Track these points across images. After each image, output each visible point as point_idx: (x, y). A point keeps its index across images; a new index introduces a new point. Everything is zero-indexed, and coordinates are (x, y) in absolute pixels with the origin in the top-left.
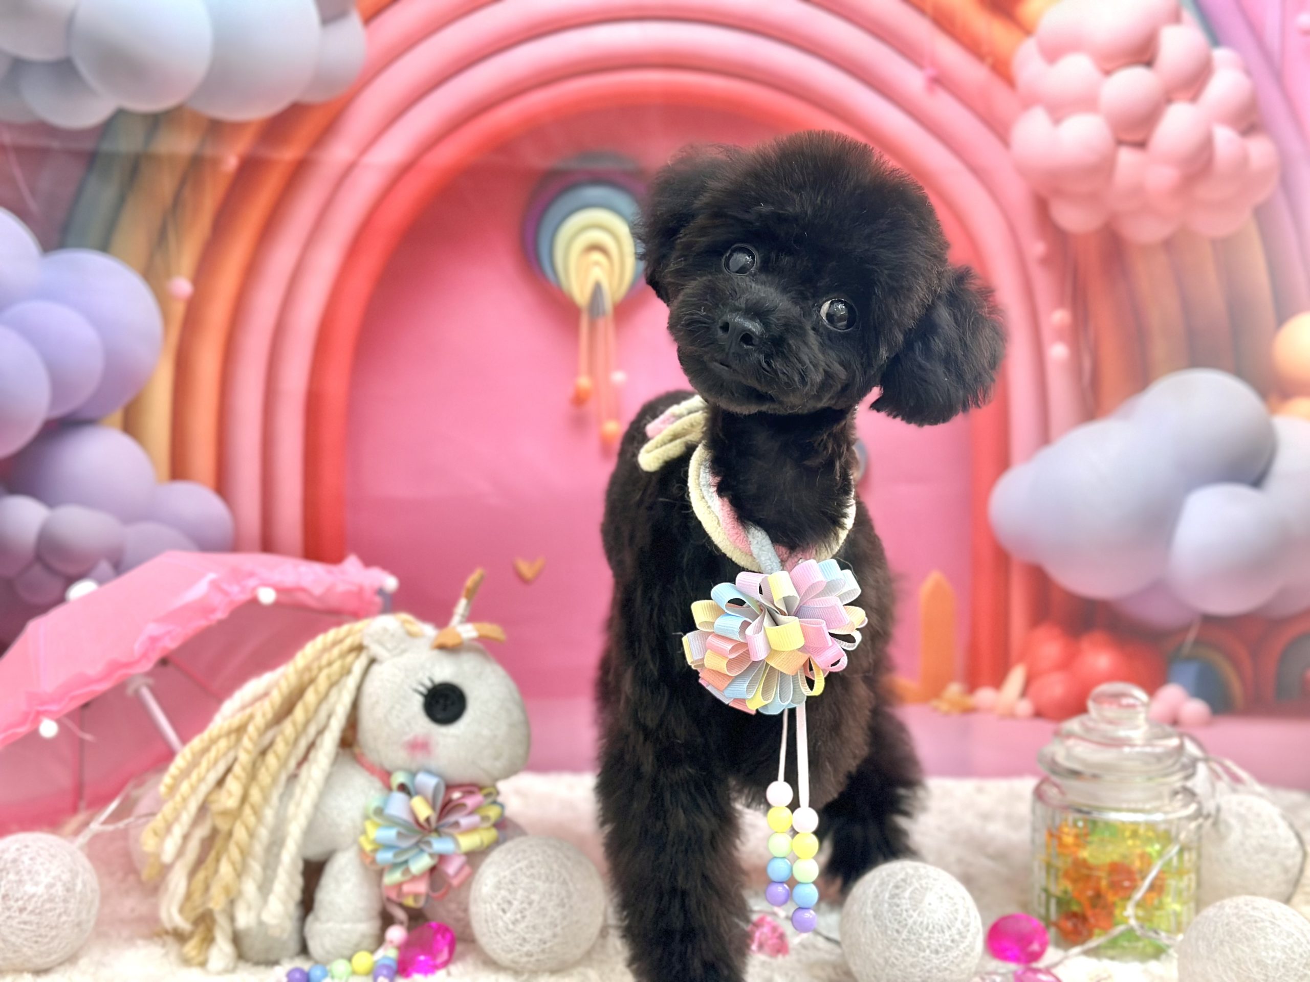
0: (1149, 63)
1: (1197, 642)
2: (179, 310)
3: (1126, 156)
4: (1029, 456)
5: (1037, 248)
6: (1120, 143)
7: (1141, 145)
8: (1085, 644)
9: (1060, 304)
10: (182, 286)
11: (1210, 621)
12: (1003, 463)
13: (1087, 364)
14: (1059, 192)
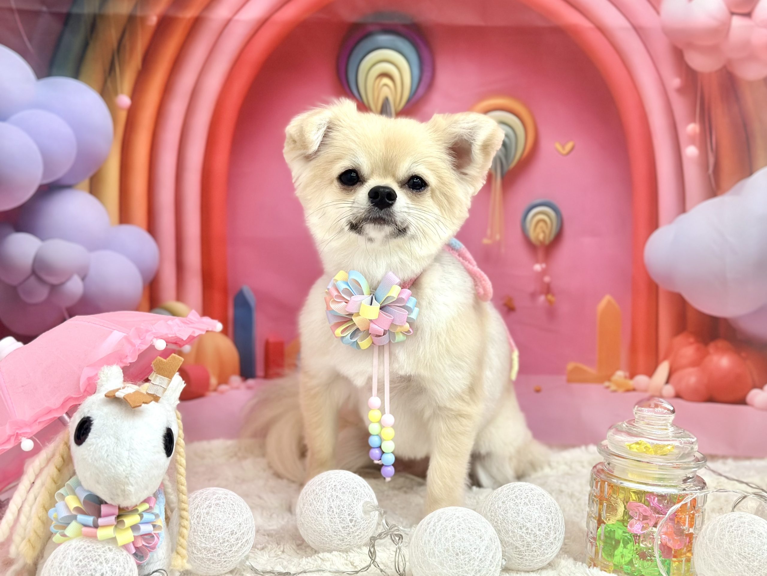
2: (123, 116)
3: (737, 22)
4: (671, 222)
5: (677, 82)
6: (733, 14)
7: (748, 15)
9: (693, 121)
10: (124, 100)
12: (654, 224)
13: (712, 160)
14: (691, 45)
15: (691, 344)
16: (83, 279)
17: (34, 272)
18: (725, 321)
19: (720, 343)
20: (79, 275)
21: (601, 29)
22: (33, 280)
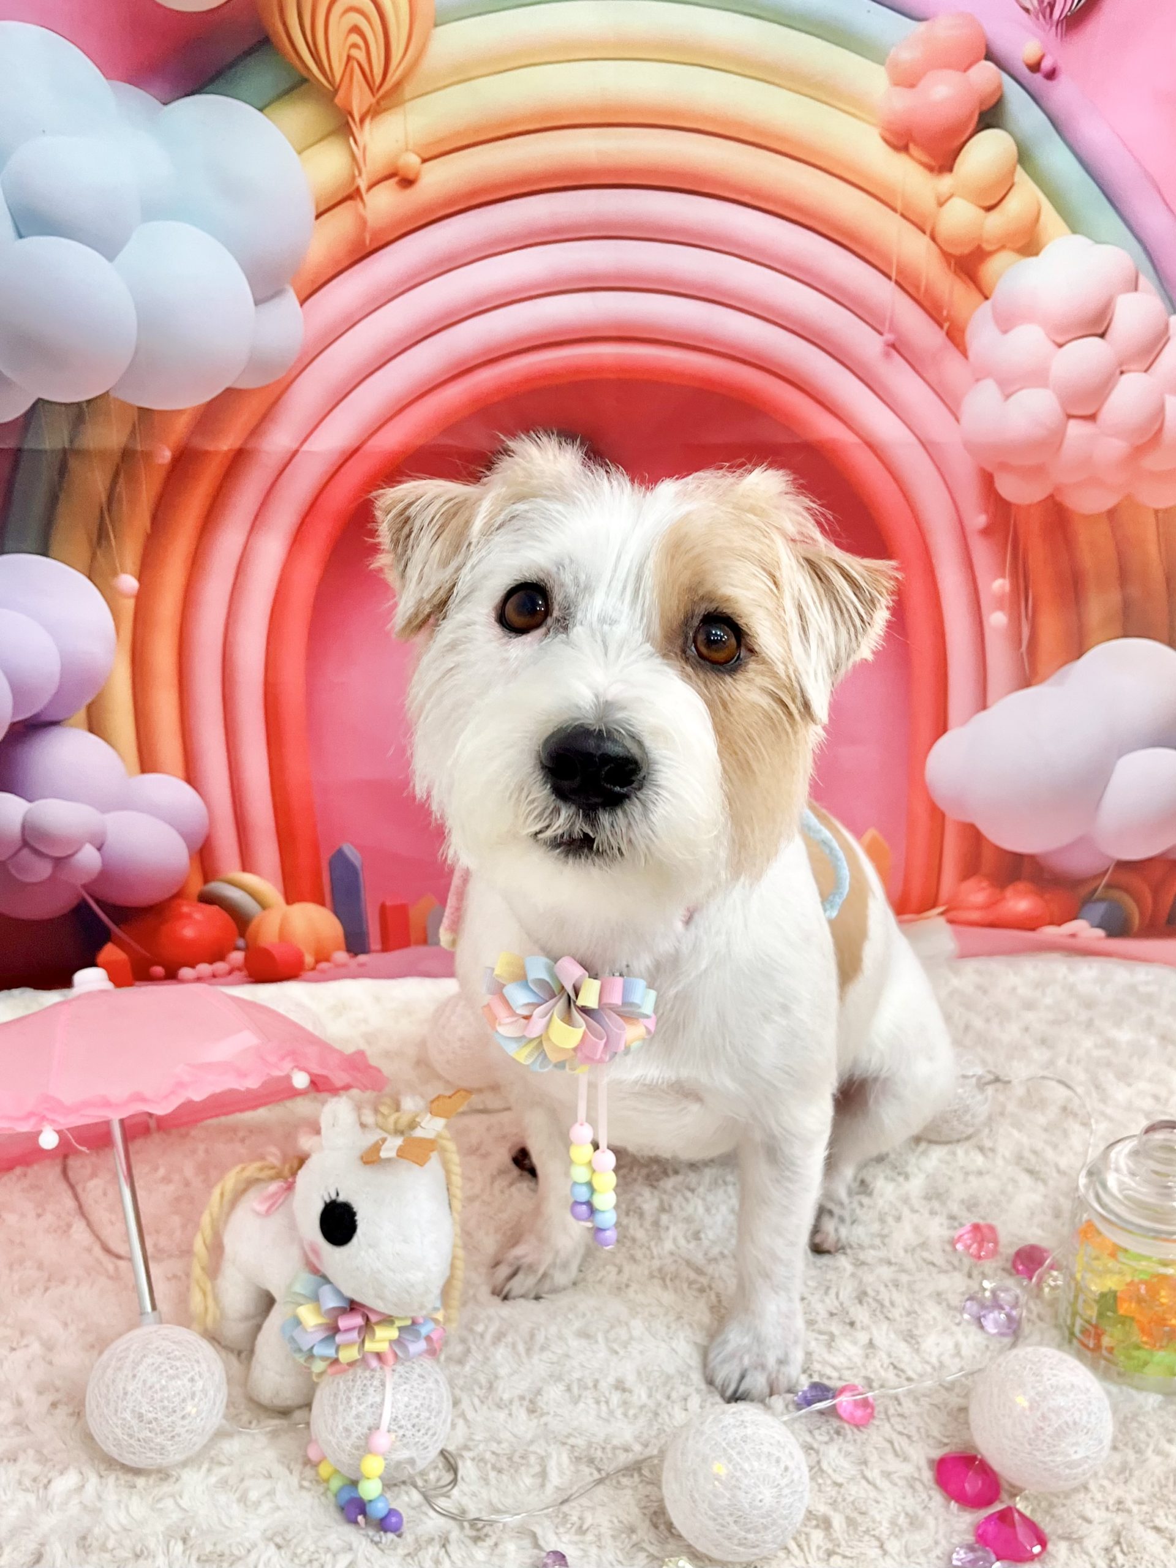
0: (1102, 336)
1: (1109, 886)
2: (128, 606)
3: (1076, 430)
4: (964, 722)
5: (981, 520)
6: (1070, 417)
7: (1092, 418)
8: (1009, 892)
9: (1003, 577)
10: (128, 582)
11: (1123, 866)
12: (941, 727)
13: (1026, 633)
14: (1004, 466)
15: (983, 889)
16: (99, 849)
17: (25, 843)
18: (1032, 858)
19: (1021, 886)
20: (91, 843)
21: (872, 446)
22: (25, 852)
